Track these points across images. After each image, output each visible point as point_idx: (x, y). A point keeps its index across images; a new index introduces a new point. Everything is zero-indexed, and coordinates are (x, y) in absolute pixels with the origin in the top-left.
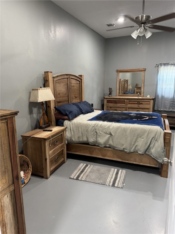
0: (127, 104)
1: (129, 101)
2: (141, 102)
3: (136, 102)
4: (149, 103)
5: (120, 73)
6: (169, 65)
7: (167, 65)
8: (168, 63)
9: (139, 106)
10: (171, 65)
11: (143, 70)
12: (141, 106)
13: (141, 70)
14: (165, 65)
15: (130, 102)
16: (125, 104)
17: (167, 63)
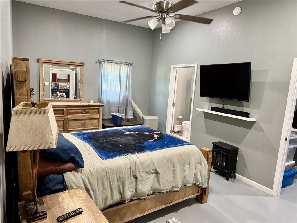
0: (66, 115)
1: (69, 110)
2: (87, 111)
3: (81, 111)
4: (97, 111)
5: (43, 65)
6: (113, 63)
7: (111, 63)
8: (112, 61)
9: (84, 116)
10: (115, 63)
11: (81, 64)
12: (87, 116)
13: (78, 64)
14: (109, 62)
15: (71, 111)
16: (63, 115)
17: (110, 60)
